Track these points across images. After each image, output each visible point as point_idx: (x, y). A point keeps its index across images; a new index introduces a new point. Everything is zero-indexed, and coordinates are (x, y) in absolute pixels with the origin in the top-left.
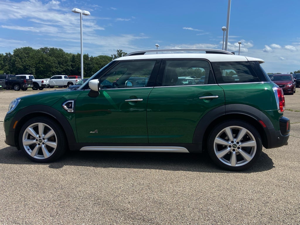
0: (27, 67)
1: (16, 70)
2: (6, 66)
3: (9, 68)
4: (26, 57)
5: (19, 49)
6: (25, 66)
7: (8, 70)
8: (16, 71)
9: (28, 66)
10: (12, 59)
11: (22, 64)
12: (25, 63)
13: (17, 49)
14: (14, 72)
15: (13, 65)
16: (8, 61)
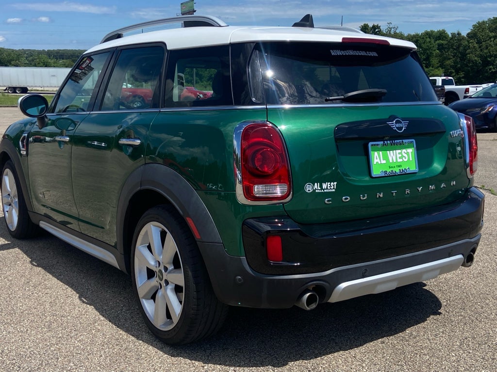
0: (489, 59)
1: (467, 66)
2: (450, 59)
3: (453, 64)
4: (490, 38)
5: (484, 22)
6: (486, 58)
7: (451, 66)
8: (466, 68)
9: (491, 56)
10: (461, 44)
11: (481, 53)
12: (485, 51)
13: (479, 22)
14: (462, 72)
15: (464, 55)
16: (455, 49)
